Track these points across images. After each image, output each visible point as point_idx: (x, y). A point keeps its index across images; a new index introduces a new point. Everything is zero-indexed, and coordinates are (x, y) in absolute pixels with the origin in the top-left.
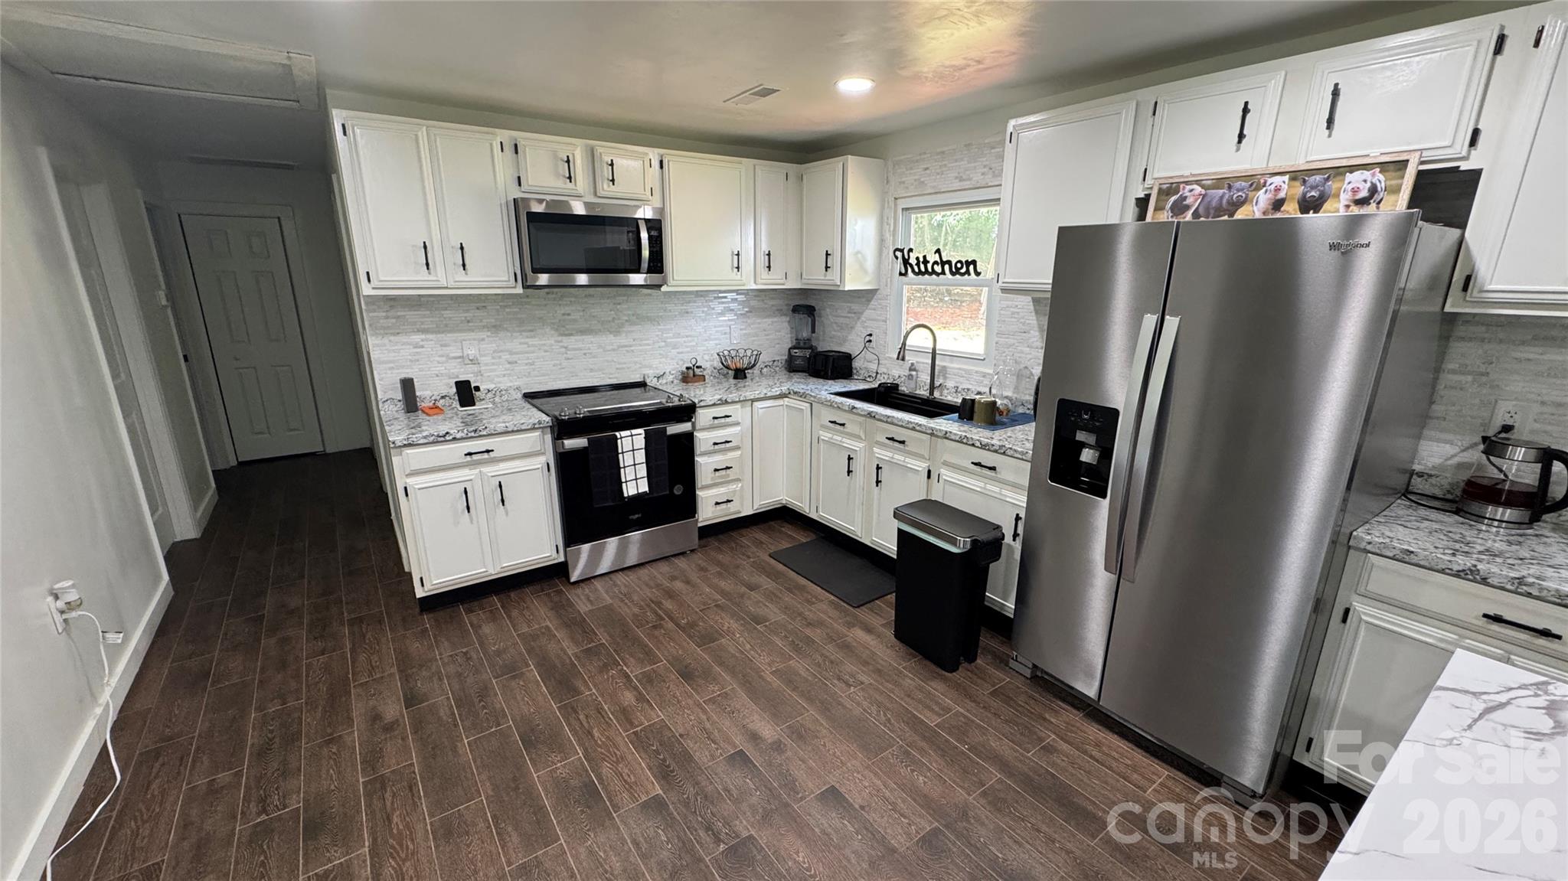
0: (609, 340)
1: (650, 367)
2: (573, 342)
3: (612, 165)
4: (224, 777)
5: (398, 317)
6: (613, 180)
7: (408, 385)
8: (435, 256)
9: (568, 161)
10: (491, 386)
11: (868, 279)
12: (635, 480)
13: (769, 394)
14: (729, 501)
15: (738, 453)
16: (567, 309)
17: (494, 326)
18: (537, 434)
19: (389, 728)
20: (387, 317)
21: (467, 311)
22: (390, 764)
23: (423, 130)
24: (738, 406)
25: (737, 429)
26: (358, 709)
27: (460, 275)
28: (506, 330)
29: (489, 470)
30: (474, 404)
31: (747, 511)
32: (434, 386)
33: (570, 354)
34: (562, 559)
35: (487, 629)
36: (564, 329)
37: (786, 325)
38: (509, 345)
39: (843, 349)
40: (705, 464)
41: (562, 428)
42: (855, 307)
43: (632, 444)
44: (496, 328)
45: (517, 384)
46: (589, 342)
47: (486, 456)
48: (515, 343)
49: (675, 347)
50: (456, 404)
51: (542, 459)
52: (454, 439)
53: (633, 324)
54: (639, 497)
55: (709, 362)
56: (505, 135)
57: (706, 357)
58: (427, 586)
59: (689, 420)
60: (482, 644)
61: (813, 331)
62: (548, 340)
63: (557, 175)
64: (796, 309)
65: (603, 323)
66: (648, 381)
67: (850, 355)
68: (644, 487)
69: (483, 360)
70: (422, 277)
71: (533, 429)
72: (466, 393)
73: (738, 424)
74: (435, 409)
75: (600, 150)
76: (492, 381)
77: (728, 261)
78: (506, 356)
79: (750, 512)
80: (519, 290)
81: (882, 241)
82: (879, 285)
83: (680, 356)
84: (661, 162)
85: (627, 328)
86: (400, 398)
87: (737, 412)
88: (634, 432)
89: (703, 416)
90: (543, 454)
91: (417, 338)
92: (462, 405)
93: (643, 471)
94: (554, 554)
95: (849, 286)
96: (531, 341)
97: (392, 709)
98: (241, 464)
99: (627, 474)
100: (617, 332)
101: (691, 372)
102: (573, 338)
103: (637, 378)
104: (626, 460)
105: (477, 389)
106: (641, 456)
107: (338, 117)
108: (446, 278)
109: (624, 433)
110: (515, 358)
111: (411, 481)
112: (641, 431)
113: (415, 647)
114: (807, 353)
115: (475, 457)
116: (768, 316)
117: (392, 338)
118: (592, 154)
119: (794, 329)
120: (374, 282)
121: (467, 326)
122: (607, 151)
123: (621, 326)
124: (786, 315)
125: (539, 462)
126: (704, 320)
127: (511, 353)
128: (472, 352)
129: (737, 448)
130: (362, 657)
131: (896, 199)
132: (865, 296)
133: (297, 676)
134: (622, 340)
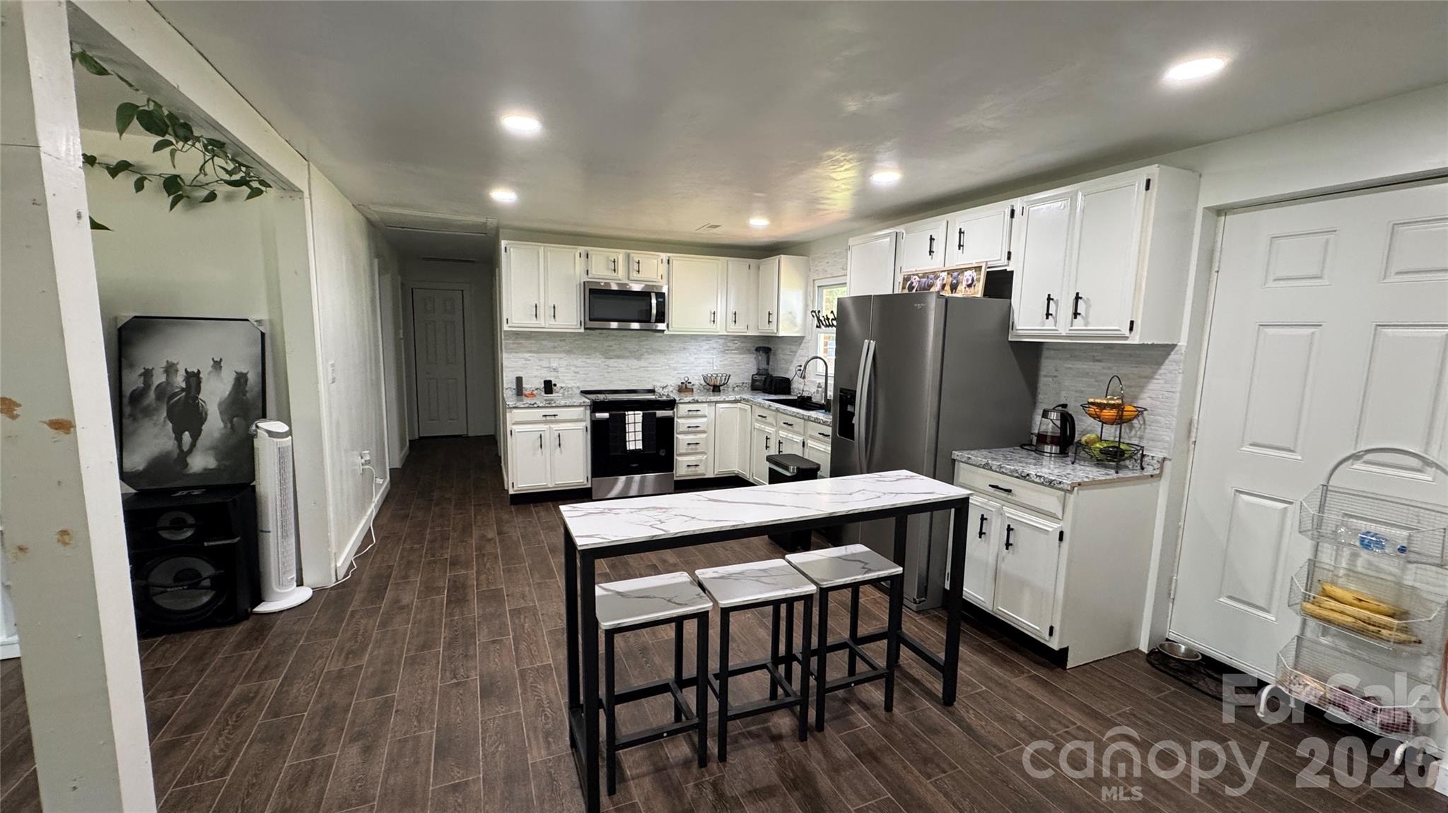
0: (634, 363)
1: (659, 381)
2: (612, 362)
3: (639, 263)
4: (416, 546)
5: (519, 344)
6: (639, 271)
7: (519, 380)
8: (541, 311)
9: (614, 262)
10: (563, 385)
11: (797, 329)
12: (634, 441)
13: (727, 399)
14: (697, 466)
15: (704, 436)
16: (610, 343)
17: (569, 351)
18: (582, 409)
19: (489, 540)
20: (514, 343)
21: (554, 342)
22: (489, 549)
23: (542, 248)
24: (706, 405)
25: (704, 420)
26: (476, 533)
27: (552, 322)
28: (574, 353)
29: (555, 427)
30: (552, 393)
31: (710, 475)
32: (533, 383)
33: (610, 370)
34: (589, 486)
35: (542, 514)
36: (607, 355)
37: (753, 360)
38: (575, 362)
39: (787, 376)
40: (682, 440)
41: (596, 407)
42: (794, 348)
43: (634, 420)
44: (569, 352)
45: (578, 385)
46: (622, 364)
47: (553, 418)
48: (579, 361)
49: (675, 369)
50: (543, 393)
51: (583, 424)
52: (538, 407)
53: (649, 354)
54: (635, 451)
55: (696, 380)
56: (582, 249)
57: (696, 377)
58: (516, 488)
59: (673, 409)
60: (539, 519)
61: (768, 364)
62: (598, 360)
63: (608, 269)
64: (758, 349)
65: (631, 352)
66: (656, 390)
67: (788, 379)
68: (639, 446)
69: (560, 370)
70: (534, 321)
71: (580, 406)
72: (549, 387)
73: (705, 416)
74: (532, 395)
75: (632, 255)
76: (563, 382)
77: (708, 317)
78: (573, 368)
79: (711, 476)
80: (582, 330)
81: (806, 306)
82: (805, 333)
83: (679, 375)
84: (668, 261)
85: (646, 356)
86: (515, 387)
87: (704, 408)
88: (636, 412)
89: (682, 409)
90: (585, 421)
91: (527, 355)
92: (546, 393)
93: (639, 436)
94: (585, 482)
95: (781, 334)
96: (588, 361)
97: (491, 534)
98: (421, 438)
99: (630, 437)
100: (639, 358)
101: (684, 386)
102: (613, 360)
103: (650, 387)
104: (630, 428)
105: (555, 385)
106: (639, 427)
107: (503, 243)
108: (545, 323)
109: (630, 413)
110: (578, 370)
111: (514, 427)
112: (641, 412)
113: (505, 517)
114: (763, 377)
115: (548, 418)
116: (740, 354)
117: (515, 355)
118: (628, 256)
119: (758, 363)
120: (510, 324)
121: (554, 350)
122: (636, 255)
123: (642, 355)
124: (753, 353)
125: (582, 425)
126: (696, 354)
127: (576, 367)
128: (554, 365)
129: (704, 432)
130: (479, 517)
131: (814, 280)
132: (798, 341)
133: (449, 520)
134: (642, 363)
